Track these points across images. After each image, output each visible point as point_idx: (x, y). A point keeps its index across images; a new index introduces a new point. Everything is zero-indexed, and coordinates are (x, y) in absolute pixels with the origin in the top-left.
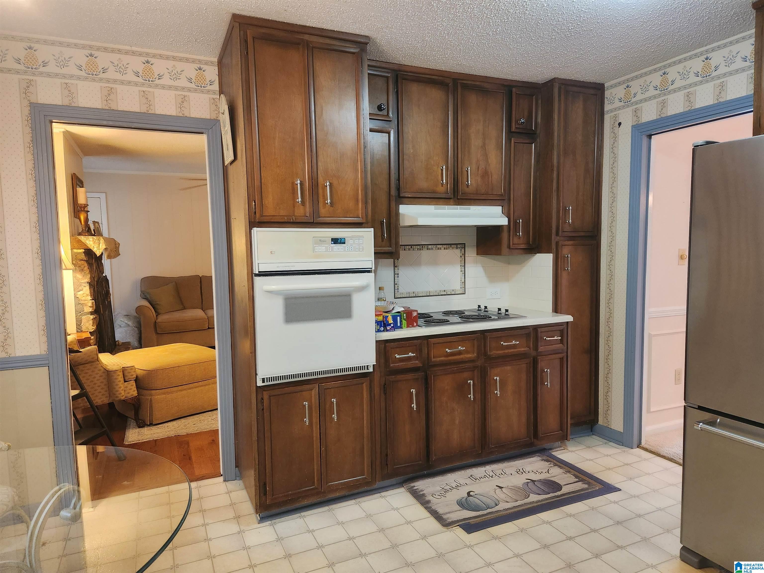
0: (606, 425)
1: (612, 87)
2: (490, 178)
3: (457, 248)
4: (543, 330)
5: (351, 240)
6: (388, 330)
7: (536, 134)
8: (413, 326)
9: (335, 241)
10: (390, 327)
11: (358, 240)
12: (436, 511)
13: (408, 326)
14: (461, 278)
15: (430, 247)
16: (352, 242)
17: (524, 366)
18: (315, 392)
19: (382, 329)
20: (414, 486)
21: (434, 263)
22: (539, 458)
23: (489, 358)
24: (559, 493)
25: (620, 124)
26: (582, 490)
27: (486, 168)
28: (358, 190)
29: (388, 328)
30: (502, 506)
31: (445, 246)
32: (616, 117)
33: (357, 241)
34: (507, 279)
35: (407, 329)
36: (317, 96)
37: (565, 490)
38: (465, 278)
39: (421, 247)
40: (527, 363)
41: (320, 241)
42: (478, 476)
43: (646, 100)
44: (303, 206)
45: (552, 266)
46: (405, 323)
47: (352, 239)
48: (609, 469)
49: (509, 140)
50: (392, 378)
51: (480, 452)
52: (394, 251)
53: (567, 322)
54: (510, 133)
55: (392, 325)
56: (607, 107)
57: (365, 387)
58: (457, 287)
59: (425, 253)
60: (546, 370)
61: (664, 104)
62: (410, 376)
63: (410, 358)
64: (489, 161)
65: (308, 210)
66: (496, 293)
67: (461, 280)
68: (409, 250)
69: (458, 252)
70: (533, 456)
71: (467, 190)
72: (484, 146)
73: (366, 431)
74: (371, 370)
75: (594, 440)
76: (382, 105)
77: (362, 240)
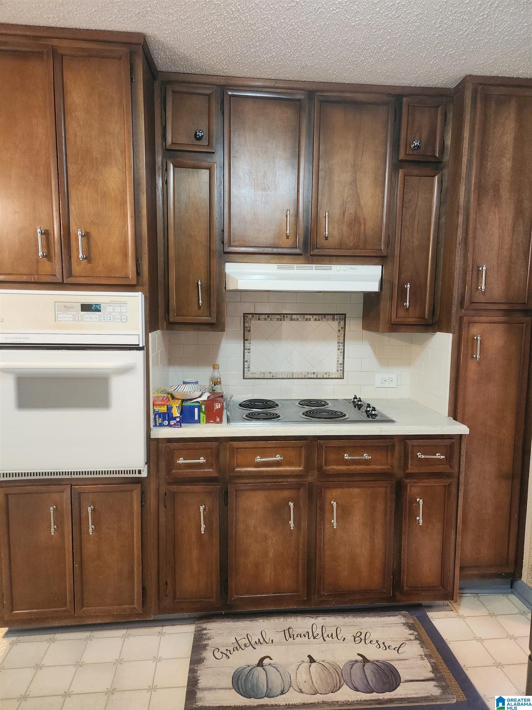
0: (530, 585)
2: (363, 226)
3: (334, 320)
4: (415, 442)
5: (109, 308)
6: (172, 426)
7: (441, 162)
8: (215, 422)
9: (86, 308)
10: (175, 422)
12: (198, 681)
13: (208, 421)
14: (338, 358)
15: (294, 317)
16: (111, 310)
17: (382, 490)
18: (66, 495)
19: (166, 423)
20: (205, 629)
21: (302, 337)
23: (324, 475)
24: (387, 695)
26: (428, 698)
27: (356, 214)
28: (126, 242)
29: (172, 423)
30: (288, 698)
31: (317, 317)
33: (118, 309)
34: (408, 362)
35: (206, 424)
36: (68, 119)
37: (401, 691)
38: (344, 359)
39: (282, 316)
40: (386, 487)
41: (65, 306)
42: (297, 632)
44: (49, 262)
45: (450, 351)
46: (204, 417)
47: (110, 306)
48: (499, 665)
50: (174, 488)
51: (305, 599)
52: (214, 321)
53: (460, 435)
54: (397, 162)
55: (178, 419)
57: (136, 496)
58: (332, 368)
59: (286, 324)
60: (417, 500)
62: (197, 488)
63: (200, 465)
64: (362, 202)
65: (58, 267)
66: (389, 381)
67: (338, 361)
68: (266, 319)
69: (335, 325)
71: (326, 243)
72: (354, 182)
73: (137, 552)
76: (197, 131)
77: (125, 308)
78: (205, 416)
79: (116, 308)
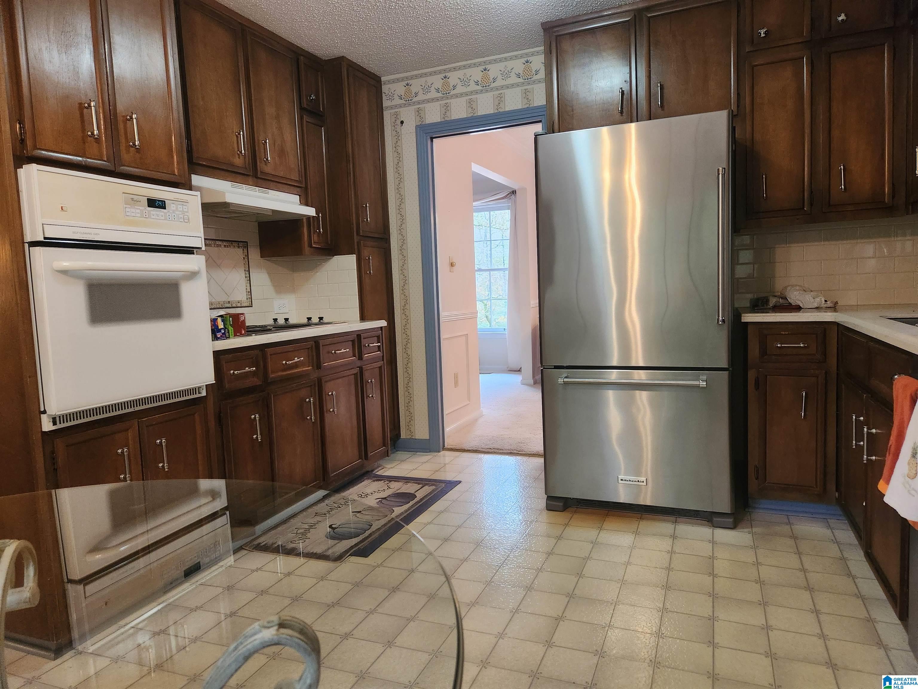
0: (409, 437)
1: (389, 82)
2: (287, 158)
3: (239, 247)
4: (365, 335)
5: (172, 205)
6: (219, 338)
7: (324, 116)
8: (241, 334)
9: (152, 203)
10: (221, 333)
11: (181, 206)
12: (312, 553)
13: (235, 335)
14: (246, 286)
16: (174, 209)
17: (352, 377)
18: (133, 433)
22: (370, 481)
24: (416, 500)
25: (402, 122)
26: (430, 493)
27: (282, 145)
29: (218, 336)
30: (376, 525)
31: (225, 243)
32: (397, 115)
33: (180, 208)
34: (293, 289)
37: (420, 495)
38: (250, 287)
40: (355, 374)
41: (132, 199)
42: (324, 511)
43: (428, 101)
44: (97, 144)
45: (356, 268)
47: (173, 203)
48: (437, 471)
49: (301, 118)
50: (230, 402)
53: (381, 327)
54: (302, 109)
55: (223, 331)
56: (386, 103)
57: (198, 418)
58: (242, 297)
60: (369, 381)
61: (447, 107)
62: (249, 398)
63: (247, 375)
64: (285, 137)
66: (284, 306)
67: (247, 289)
69: (240, 252)
70: (362, 480)
71: (265, 168)
72: (278, 117)
74: (204, 394)
75: (400, 455)
77: (186, 207)
78: (233, 329)
79: (179, 206)
